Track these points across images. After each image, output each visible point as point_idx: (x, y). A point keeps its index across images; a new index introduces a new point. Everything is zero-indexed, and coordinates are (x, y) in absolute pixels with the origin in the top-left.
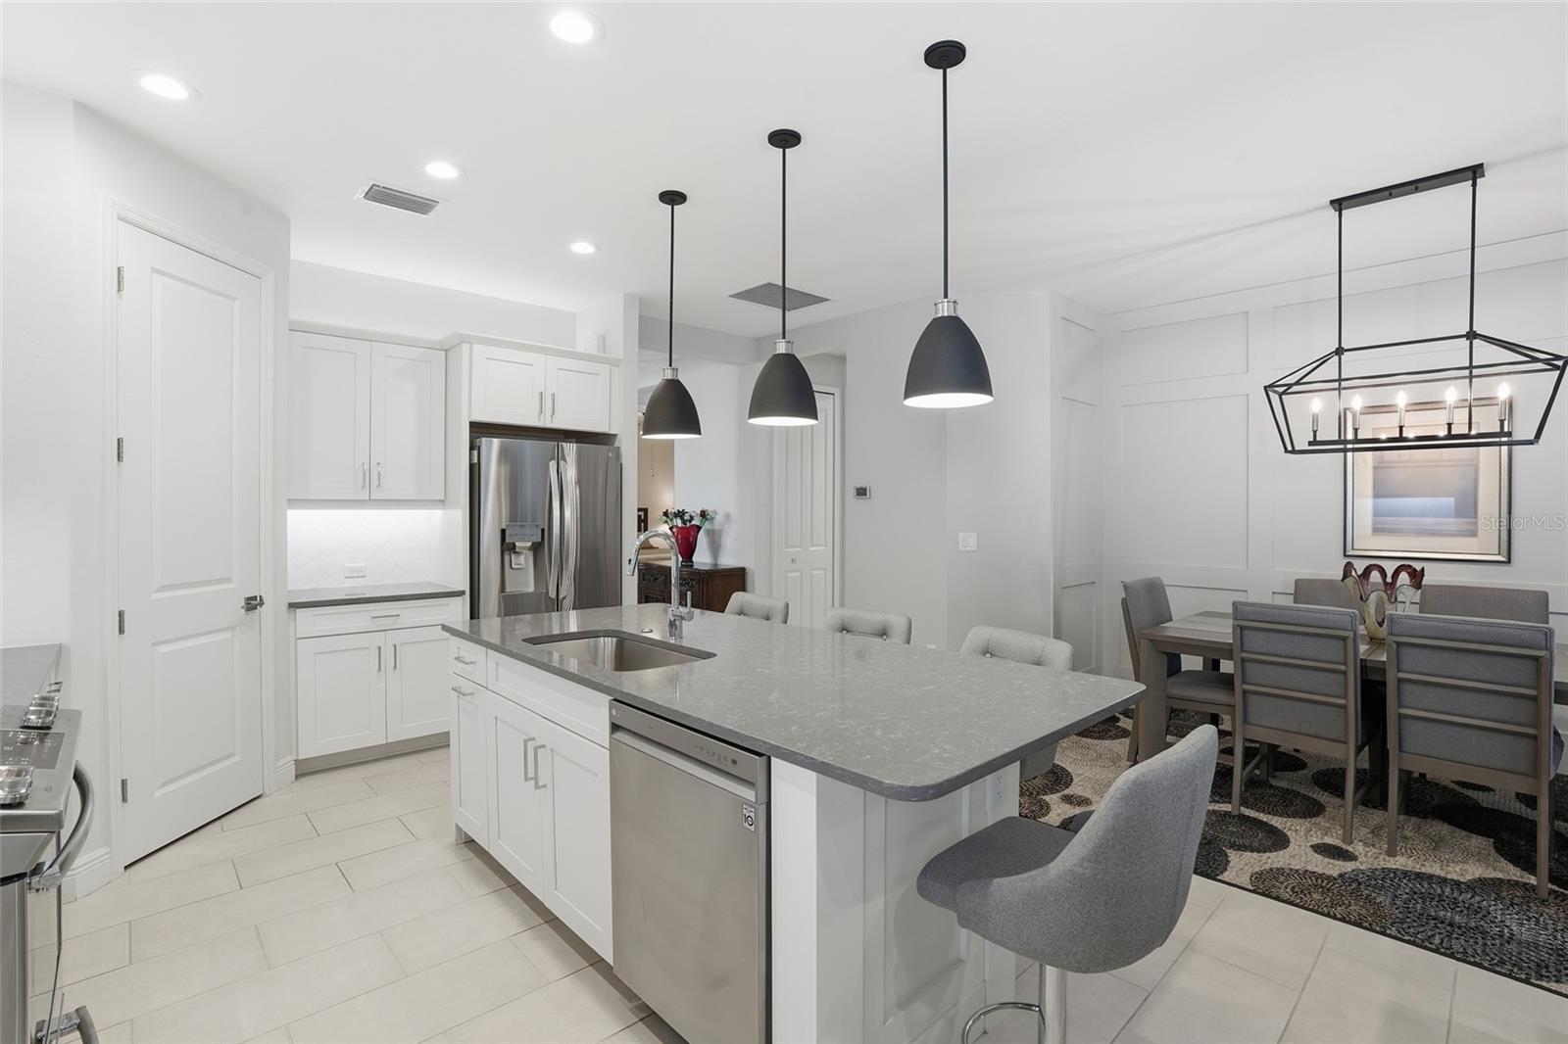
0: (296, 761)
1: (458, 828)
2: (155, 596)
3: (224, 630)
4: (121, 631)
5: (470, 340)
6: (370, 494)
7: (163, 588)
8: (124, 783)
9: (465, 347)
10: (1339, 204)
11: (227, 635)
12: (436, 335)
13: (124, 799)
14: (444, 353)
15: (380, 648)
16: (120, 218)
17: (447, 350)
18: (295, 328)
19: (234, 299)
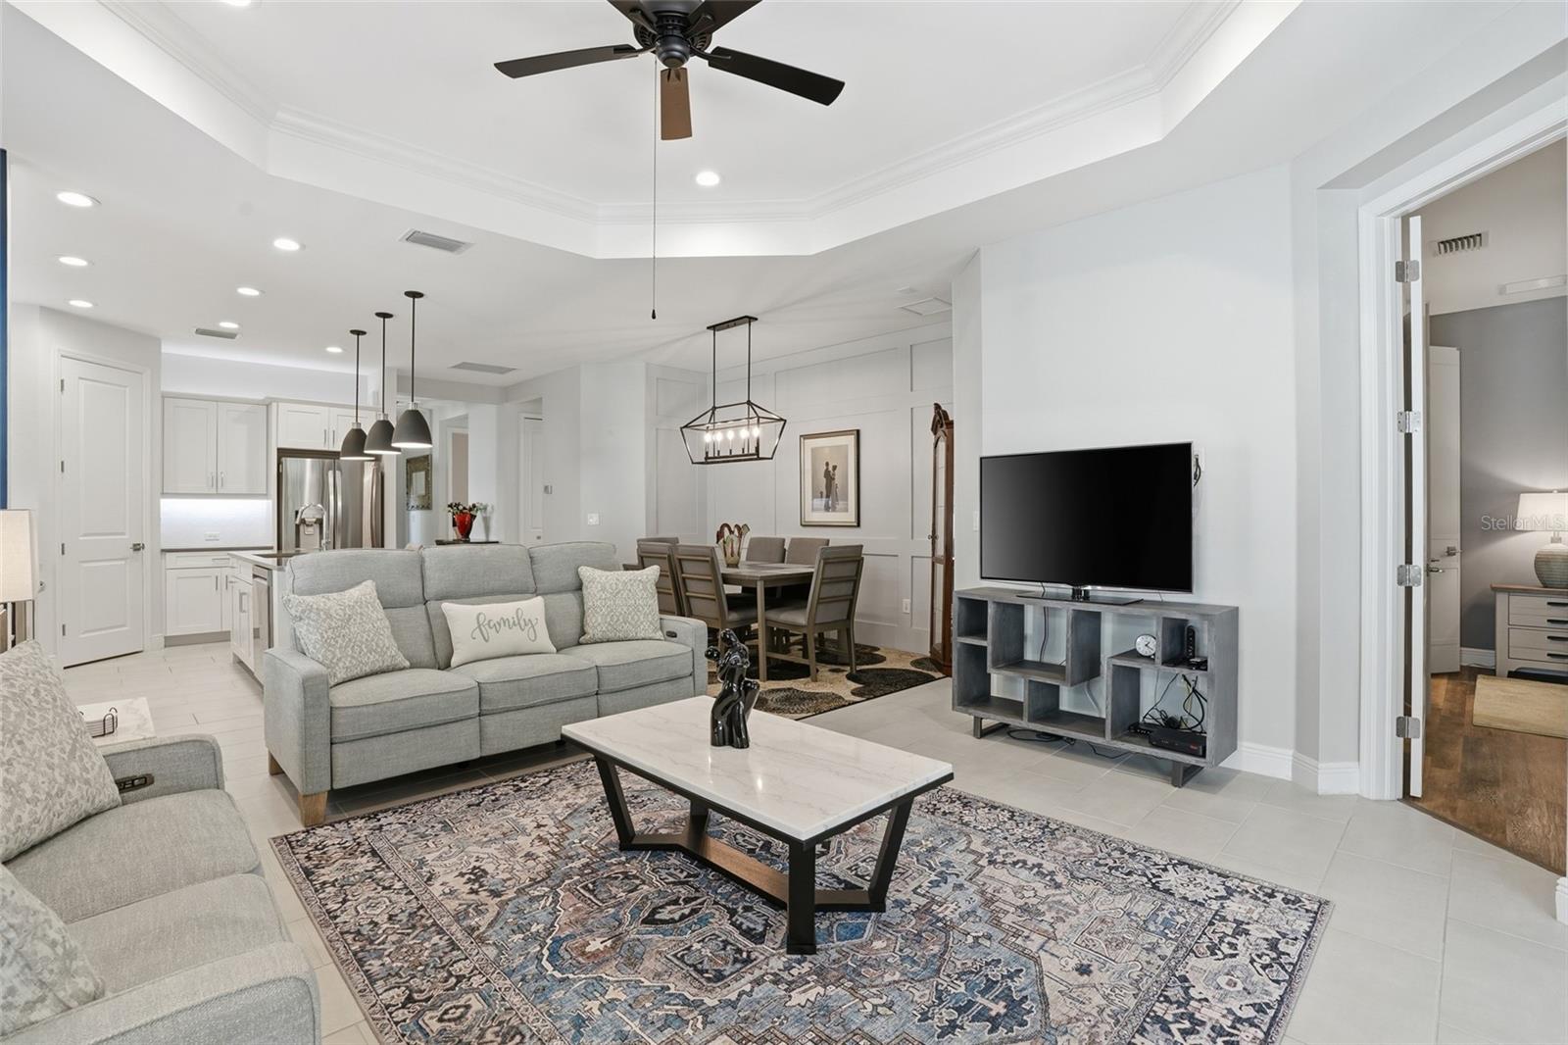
0: (165, 638)
1: (235, 655)
2: (81, 538)
3: (121, 559)
4: (63, 553)
5: (278, 400)
6: (216, 490)
7: (85, 535)
8: (64, 626)
9: (274, 405)
10: (714, 328)
11: (123, 562)
12: (260, 396)
13: (64, 634)
14: (265, 407)
15: (217, 578)
16: (62, 356)
17: (267, 405)
18: (164, 396)
19: (126, 387)
